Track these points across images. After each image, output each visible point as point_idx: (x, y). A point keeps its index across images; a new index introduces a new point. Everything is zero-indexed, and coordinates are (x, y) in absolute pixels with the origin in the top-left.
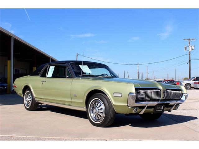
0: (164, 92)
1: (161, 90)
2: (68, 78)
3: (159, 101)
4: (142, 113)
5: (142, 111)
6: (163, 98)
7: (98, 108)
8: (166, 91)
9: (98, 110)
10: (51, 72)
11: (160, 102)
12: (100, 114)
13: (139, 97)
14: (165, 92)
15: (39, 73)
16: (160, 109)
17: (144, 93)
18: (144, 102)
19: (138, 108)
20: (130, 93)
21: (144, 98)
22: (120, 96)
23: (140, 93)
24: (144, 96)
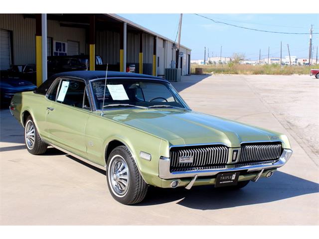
0: (234, 151)
1: (228, 148)
2: (85, 108)
3: (226, 166)
4: (189, 187)
5: (188, 184)
6: (233, 161)
7: (119, 172)
8: (239, 150)
9: (120, 175)
10: (64, 92)
11: (228, 167)
12: (123, 182)
13: (180, 161)
14: (237, 151)
15: (46, 90)
16: (231, 180)
17: (192, 155)
18: (192, 169)
19: (179, 181)
20: (162, 158)
21: (191, 163)
22: (149, 159)
23: (182, 156)
24: (191, 161)
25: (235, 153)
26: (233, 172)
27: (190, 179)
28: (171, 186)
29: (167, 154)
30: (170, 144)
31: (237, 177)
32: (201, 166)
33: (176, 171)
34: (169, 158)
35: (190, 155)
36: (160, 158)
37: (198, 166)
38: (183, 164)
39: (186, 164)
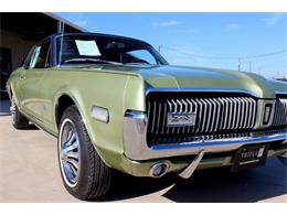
0: (267, 105)
1: (256, 99)
3: (251, 133)
4: (187, 174)
5: (184, 169)
6: (264, 123)
7: (69, 146)
8: (274, 102)
11: (254, 136)
13: (170, 123)
14: (270, 105)
16: (256, 158)
17: (194, 110)
18: (192, 140)
19: (168, 163)
20: (129, 113)
21: (192, 127)
22: (105, 118)
23: (173, 110)
24: (191, 122)
25: (268, 109)
26: (261, 145)
27: (189, 159)
28: (151, 174)
29: (140, 104)
30: (147, 85)
31: (265, 153)
32: (210, 134)
33: (161, 143)
34: (145, 113)
35: (189, 110)
36: (126, 115)
37: (205, 134)
38: (176, 128)
39: (181, 128)
